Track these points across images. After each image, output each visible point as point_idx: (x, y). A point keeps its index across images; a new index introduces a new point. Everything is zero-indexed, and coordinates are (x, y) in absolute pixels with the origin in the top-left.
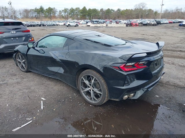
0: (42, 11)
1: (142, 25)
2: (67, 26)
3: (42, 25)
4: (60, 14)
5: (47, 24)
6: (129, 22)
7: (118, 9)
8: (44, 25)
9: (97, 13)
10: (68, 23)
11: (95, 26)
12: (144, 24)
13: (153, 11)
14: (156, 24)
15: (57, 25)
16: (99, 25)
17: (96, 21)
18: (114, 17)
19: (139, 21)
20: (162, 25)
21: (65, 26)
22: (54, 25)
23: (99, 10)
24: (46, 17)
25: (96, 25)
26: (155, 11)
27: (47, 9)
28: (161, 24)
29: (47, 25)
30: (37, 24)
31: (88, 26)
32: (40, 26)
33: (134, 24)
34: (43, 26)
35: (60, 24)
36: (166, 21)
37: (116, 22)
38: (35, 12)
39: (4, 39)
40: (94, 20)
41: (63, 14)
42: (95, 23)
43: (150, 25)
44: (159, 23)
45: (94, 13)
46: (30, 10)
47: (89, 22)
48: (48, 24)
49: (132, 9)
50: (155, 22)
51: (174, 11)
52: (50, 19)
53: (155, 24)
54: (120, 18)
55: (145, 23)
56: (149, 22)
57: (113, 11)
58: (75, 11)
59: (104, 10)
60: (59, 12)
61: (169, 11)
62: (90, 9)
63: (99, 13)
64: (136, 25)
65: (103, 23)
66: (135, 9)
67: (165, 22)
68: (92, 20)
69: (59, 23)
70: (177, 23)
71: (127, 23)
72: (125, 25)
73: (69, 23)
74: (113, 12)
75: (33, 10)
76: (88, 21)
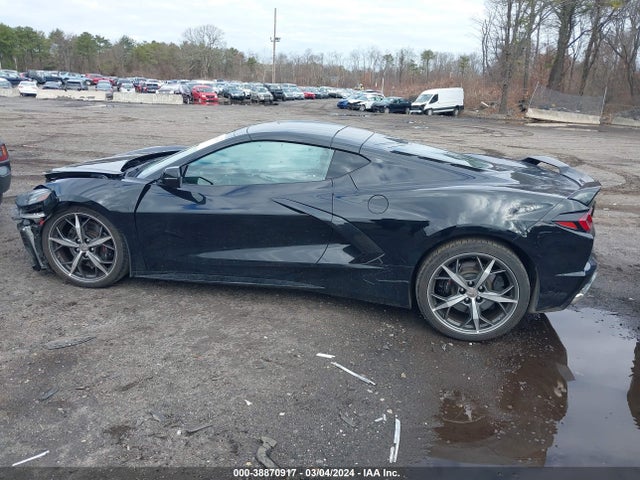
1: (227, 100)
6: (187, 90)
7: (123, 39)
9: (38, 46)
11: (60, 99)
12: (236, 98)
13: (242, 56)
14: (272, 98)
17: (51, 79)
18: (112, 65)
19: (216, 87)
20: (287, 102)
23: (47, 36)
25: (58, 93)
26: (247, 56)
28: (284, 99)
31: (26, 95)
33: (204, 96)
36: (295, 90)
37: (136, 86)
43: (254, 101)
44: (278, 97)
45: (27, 47)
47: (19, 79)
49: (172, 45)
50: (268, 93)
51: (302, 61)
53: (270, 101)
55: (237, 95)
56: (248, 92)
57: (102, 44)
59: (66, 38)
61: (289, 58)
63: (49, 48)
64: (211, 100)
66: (185, 43)
67: (296, 94)
70: (325, 97)
71: (182, 91)
72: (179, 100)
74: (105, 47)
76: (12, 76)
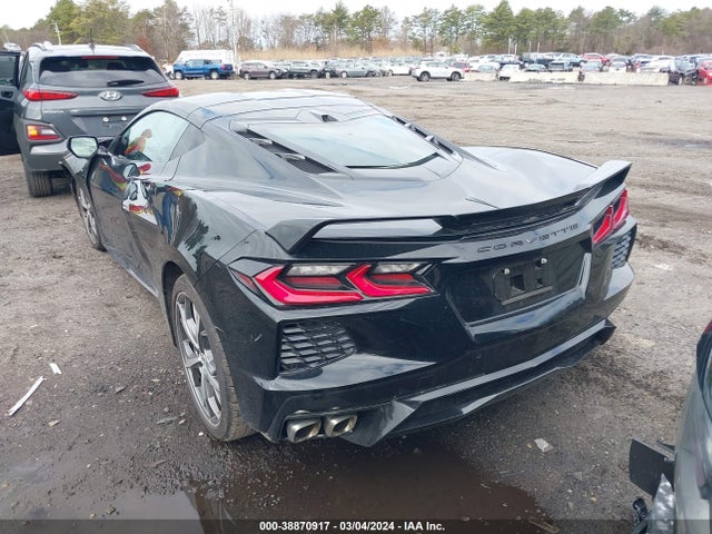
0: (339, 20)
2: (419, 79)
3: (328, 75)
4: (406, 30)
5: (347, 70)
6: (689, 67)
7: (652, 11)
8: (334, 75)
9: (554, 27)
10: (424, 68)
11: (530, 82)
15: (384, 74)
16: (546, 77)
17: (540, 62)
18: (630, 42)
21: (410, 77)
22: (371, 74)
23: (566, 15)
24: (351, 43)
25: (533, 76)
27: (358, 14)
29: (344, 75)
30: (311, 67)
31: (502, 78)
32: (321, 75)
34: (332, 76)
35: (397, 70)
37: (629, 64)
38: (316, 25)
39: (77, 122)
40: (535, 56)
41: (417, 30)
42: (532, 67)
45: (541, 28)
46: (301, 17)
47: (510, 63)
48: (352, 69)
52: (364, 51)
54: (655, 48)
57: (625, 19)
58: (464, 18)
59: (586, 15)
60: (401, 24)
62: (525, 12)
63: (566, 27)
65: (571, 70)
68: (525, 55)
69: (392, 68)
71: (673, 69)
72: (664, 80)
73: (428, 65)
74: (629, 21)
75: (310, 17)
76: (506, 60)
